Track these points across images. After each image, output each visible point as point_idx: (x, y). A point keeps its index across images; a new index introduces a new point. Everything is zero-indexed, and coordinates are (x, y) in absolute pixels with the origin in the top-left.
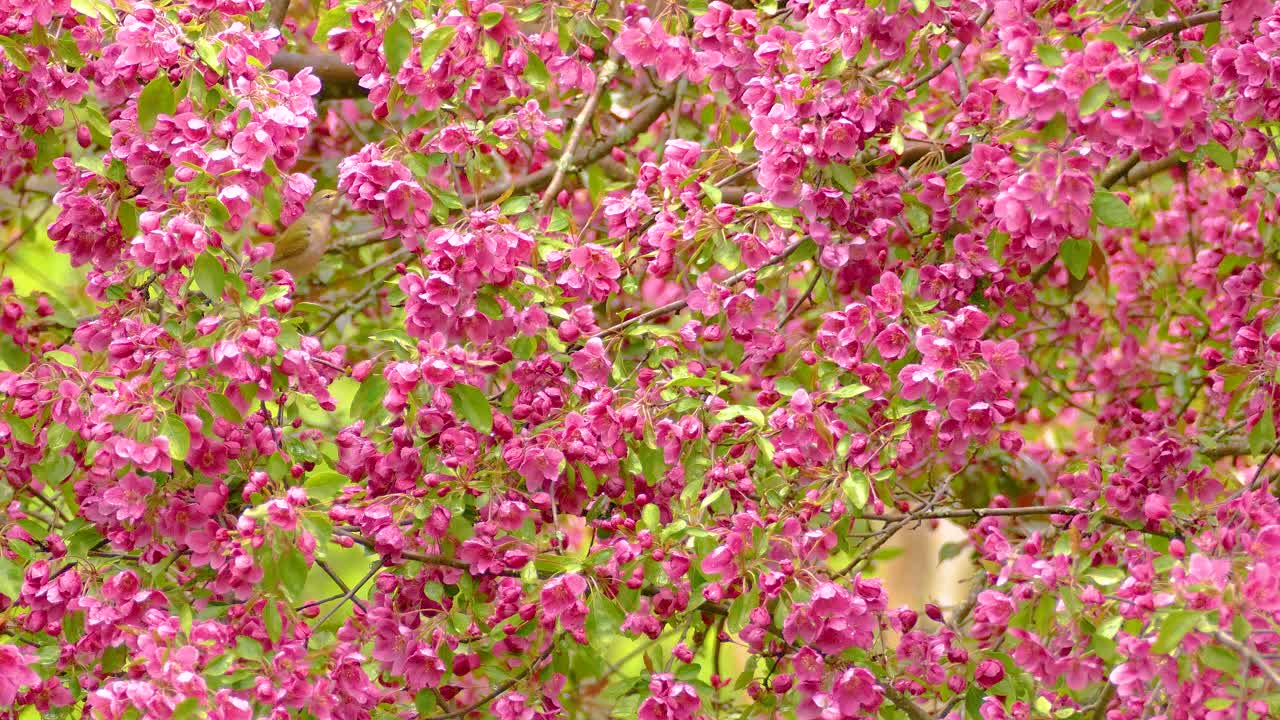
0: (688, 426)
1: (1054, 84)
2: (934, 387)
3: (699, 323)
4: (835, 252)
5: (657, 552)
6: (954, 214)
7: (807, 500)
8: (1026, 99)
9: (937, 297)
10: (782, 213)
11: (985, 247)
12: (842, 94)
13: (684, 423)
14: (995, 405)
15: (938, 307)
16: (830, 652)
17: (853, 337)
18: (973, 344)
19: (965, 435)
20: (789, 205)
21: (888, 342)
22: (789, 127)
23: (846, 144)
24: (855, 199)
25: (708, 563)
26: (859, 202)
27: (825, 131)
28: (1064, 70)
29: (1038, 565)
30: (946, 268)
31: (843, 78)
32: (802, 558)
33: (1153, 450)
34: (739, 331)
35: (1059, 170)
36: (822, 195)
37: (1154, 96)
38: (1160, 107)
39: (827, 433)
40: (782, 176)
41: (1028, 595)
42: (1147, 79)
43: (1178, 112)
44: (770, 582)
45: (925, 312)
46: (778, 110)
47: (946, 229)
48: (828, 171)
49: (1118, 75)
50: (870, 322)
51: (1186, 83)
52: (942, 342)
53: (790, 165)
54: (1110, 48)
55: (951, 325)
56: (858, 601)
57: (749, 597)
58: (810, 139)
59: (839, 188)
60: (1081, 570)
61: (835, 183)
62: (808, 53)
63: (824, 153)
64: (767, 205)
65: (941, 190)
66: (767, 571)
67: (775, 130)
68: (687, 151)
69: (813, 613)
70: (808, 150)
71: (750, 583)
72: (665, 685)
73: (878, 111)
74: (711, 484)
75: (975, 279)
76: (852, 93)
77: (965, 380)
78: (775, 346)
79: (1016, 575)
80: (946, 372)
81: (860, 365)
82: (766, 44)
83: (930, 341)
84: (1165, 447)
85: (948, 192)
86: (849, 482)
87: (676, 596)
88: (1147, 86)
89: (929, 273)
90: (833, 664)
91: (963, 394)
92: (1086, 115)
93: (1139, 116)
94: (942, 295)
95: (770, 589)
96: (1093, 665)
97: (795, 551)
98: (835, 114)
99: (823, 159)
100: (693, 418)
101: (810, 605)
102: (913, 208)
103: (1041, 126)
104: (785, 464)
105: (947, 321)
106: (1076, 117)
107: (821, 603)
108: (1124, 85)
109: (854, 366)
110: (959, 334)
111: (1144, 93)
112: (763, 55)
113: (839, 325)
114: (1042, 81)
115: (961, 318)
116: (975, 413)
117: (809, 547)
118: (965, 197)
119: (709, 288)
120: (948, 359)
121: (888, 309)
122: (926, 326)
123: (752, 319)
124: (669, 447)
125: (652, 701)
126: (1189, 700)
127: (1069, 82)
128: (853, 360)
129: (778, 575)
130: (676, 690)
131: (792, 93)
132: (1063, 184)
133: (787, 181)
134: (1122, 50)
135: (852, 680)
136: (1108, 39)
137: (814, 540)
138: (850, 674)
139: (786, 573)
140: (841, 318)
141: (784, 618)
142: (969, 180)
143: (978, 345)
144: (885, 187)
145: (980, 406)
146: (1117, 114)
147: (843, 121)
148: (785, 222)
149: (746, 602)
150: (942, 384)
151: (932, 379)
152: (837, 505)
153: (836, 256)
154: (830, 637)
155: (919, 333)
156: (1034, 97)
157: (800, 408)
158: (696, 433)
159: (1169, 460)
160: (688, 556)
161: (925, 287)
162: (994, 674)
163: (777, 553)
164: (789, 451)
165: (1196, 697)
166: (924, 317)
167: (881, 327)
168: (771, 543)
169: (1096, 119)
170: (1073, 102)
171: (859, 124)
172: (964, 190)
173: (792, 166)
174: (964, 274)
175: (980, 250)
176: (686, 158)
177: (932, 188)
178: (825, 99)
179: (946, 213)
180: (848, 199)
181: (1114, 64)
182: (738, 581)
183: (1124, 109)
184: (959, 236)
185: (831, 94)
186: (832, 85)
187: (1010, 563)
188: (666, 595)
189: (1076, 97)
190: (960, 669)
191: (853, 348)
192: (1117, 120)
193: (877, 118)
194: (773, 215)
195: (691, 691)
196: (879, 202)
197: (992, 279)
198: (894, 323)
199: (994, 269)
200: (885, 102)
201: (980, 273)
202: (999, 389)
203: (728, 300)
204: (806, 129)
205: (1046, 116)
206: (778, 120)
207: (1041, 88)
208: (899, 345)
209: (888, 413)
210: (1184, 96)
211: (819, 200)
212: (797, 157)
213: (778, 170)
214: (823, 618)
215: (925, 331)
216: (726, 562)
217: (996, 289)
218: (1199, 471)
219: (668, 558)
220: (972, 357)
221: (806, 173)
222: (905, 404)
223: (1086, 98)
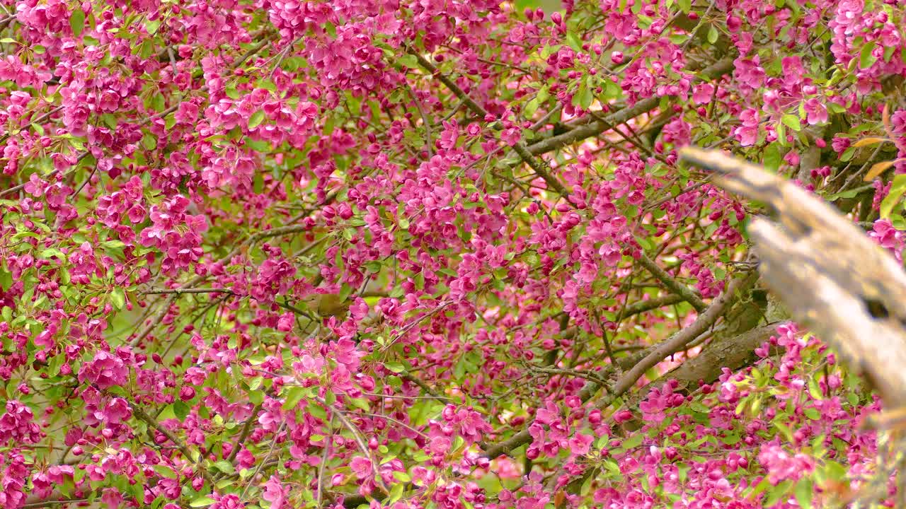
0: (26, 260)
1: (235, 110)
2: (160, 241)
3: (31, 200)
4: (106, 163)
5: (10, 333)
6: (169, 139)
7: (91, 303)
8: (220, 118)
9: (160, 187)
10: (77, 141)
11: (187, 160)
12: (110, 74)
13: (24, 259)
14: (194, 251)
15: (162, 193)
16: (102, 387)
17: (115, 210)
18: (180, 215)
19: (176, 267)
20: (80, 136)
21: (135, 213)
22: (82, 94)
23: (112, 103)
24: (116, 134)
25: (39, 339)
26: (119, 135)
27: (100, 96)
28: (240, 103)
29: (220, 354)
30: (165, 171)
31: (110, 66)
32: (88, 335)
33: (275, 268)
34: (53, 205)
35: (237, 157)
36: (99, 131)
37: (288, 119)
38: (291, 125)
39: (102, 266)
40: (77, 120)
41: (214, 370)
42: (284, 111)
43: (301, 127)
44: (72, 350)
45: (155, 196)
46: (74, 84)
47: (165, 148)
48: (102, 118)
49: (270, 108)
50: (125, 202)
51: (305, 112)
52: (164, 216)
53: (81, 114)
54: (265, 92)
55: (169, 205)
56: (119, 360)
57: (60, 358)
58: (92, 101)
59: (108, 127)
60: (242, 356)
61: (105, 123)
62: (92, 53)
63: (100, 108)
64: (68, 136)
65: (163, 127)
66: (69, 343)
67: (73, 96)
68: (22, 98)
69: (94, 367)
70: (91, 107)
71: (60, 349)
72: (14, 406)
73: (129, 86)
74: (38, 292)
75: (182, 177)
76: (115, 74)
77: (176, 236)
78: (72, 215)
79: (207, 358)
80: (166, 232)
81: (120, 226)
82: (68, 43)
83: (158, 215)
84: (282, 266)
85: (166, 128)
86: (114, 293)
87: (21, 357)
88: (284, 114)
89: (156, 173)
90: (105, 394)
91: (175, 244)
92: (252, 128)
93: (280, 130)
94: (163, 185)
95: (71, 354)
96: (248, 408)
97: (85, 332)
98: (106, 86)
99: (99, 111)
100: (28, 255)
101: (93, 363)
102: (148, 136)
103: (227, 132)
104: (78, 282)
105: (166, 203)
106: (246, 127)
107: (99, 362)
108: (273, 113)
109: (116, 227)
110: (173, 210)
111: (283, 117)
112: (66, 49)
113: (108, 203)
114: (227, 109)
115: (174, 202)
116: (182, 255)
117: (92, 329)
118: (176, 130)
119: (36, 181)
120: (168, 225)
121: (134, 196)
122: (154, 205)
123: (60, 198)
124: (15, 272)
125: (7, 415)
126: (301, 433)
127: (244, 109)
128: (115, 223)
129: (76, 347)
130: (21, 410)
131: (83, 74)
132: (239, 165)
133: (80, 123)
134: (271, 92)
135: (115, 404)
136: (264, 87)
137: (95, 325)
138: (114, 401)
139: (80, 345)
140: (109, 199)
141: (78, 368)
142: (178, 121)
143: (183, 216)
144: (133, 127)
145: (185, 251)
146: (269, 128)
147: (111, 91)
148: (79, 146)
149: (58, 360)
150: (164, 238)
151: (159, 236)
152: (107, 306)
153: (106, 164)
154: (104, 380)
155: (151, 209)
156: (224, 117)
157: (86, 252)
158: (30, 264)
159: (284, 273)
160: (27, 335)
161: (154, 181)
162: (190, 394)
163: (75, 333)
164: (81, 276)
165: (305, 432)
166: (154, 200)
167: (130, 205)
168: (71, 326)
169: (257, 130)
170: (245, 119)
171: (119, 92)
172: (175, 127)
173: (82, 115)
174: (175, 174)
175: (184, 161)
176: (23, 101)
177: (158, 125)
178: (100, 78)
179: (165, 139)
180: (113, 134)
181: (267, 102)
182: (54, 348)
183: (273, 126)
184: (173, 153)
185: (104, 75)
186: (104, 70)
187: (205, 352)
188: (16, 356)
189: (246, 117)
190: (171, 390)
191: (116, 216)
192: (268, 131)
193: (129, 89)
194: (71, 141)
195: (28, 410)
196: (129, 135)
197: (190, 176)
198: (137, 204)
199: (192, 172)
200: (133, 80)
201: (184, 173)
202: (194, 241)
203: (47, 189)
204: (90, 95)
205: (230, 127)
206: (74, 90)
207: (228, 113)
208: (141, 216)
209: (134, 253)
210: (304, 119)
211: (97, 134)
212: (85, 110)
213: (74, 117)
214: (100, 369)
215: (155, 209)
216: (48, 340)
217: (192, 182)
218: (300, 280)
219: (16, 337)
220: (180, 223)
221: (90, 119)
222: (144, 248)
223: (252, 119)
